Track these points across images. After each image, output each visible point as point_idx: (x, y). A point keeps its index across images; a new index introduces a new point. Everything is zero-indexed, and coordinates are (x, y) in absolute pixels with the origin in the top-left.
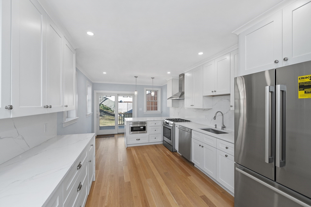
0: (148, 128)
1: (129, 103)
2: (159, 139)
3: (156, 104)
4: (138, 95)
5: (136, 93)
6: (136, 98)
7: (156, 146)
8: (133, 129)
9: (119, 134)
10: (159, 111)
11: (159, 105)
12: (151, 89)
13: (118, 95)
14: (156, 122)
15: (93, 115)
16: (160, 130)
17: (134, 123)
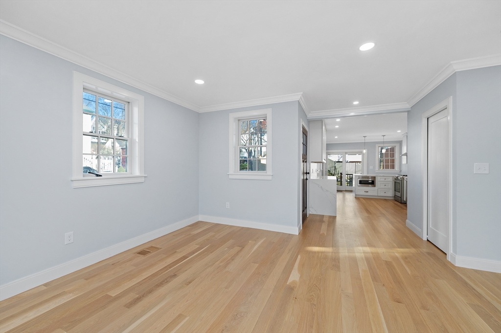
0: (377, 182)
1: (359, 163)
2: (390, 193)
3: (393, 161)
4: (368, 152)
5: (364, 151)
6: (366, 156)
7: (386, 200)
8: (361, 182)
9: (346, 191)
10: (397, 170)
11: (397, 163)
12: (382, 145)
13: (346, 153)
14: (385, 177)
15: (323, 171)
16: (391, 186)
17: (363, 177)
